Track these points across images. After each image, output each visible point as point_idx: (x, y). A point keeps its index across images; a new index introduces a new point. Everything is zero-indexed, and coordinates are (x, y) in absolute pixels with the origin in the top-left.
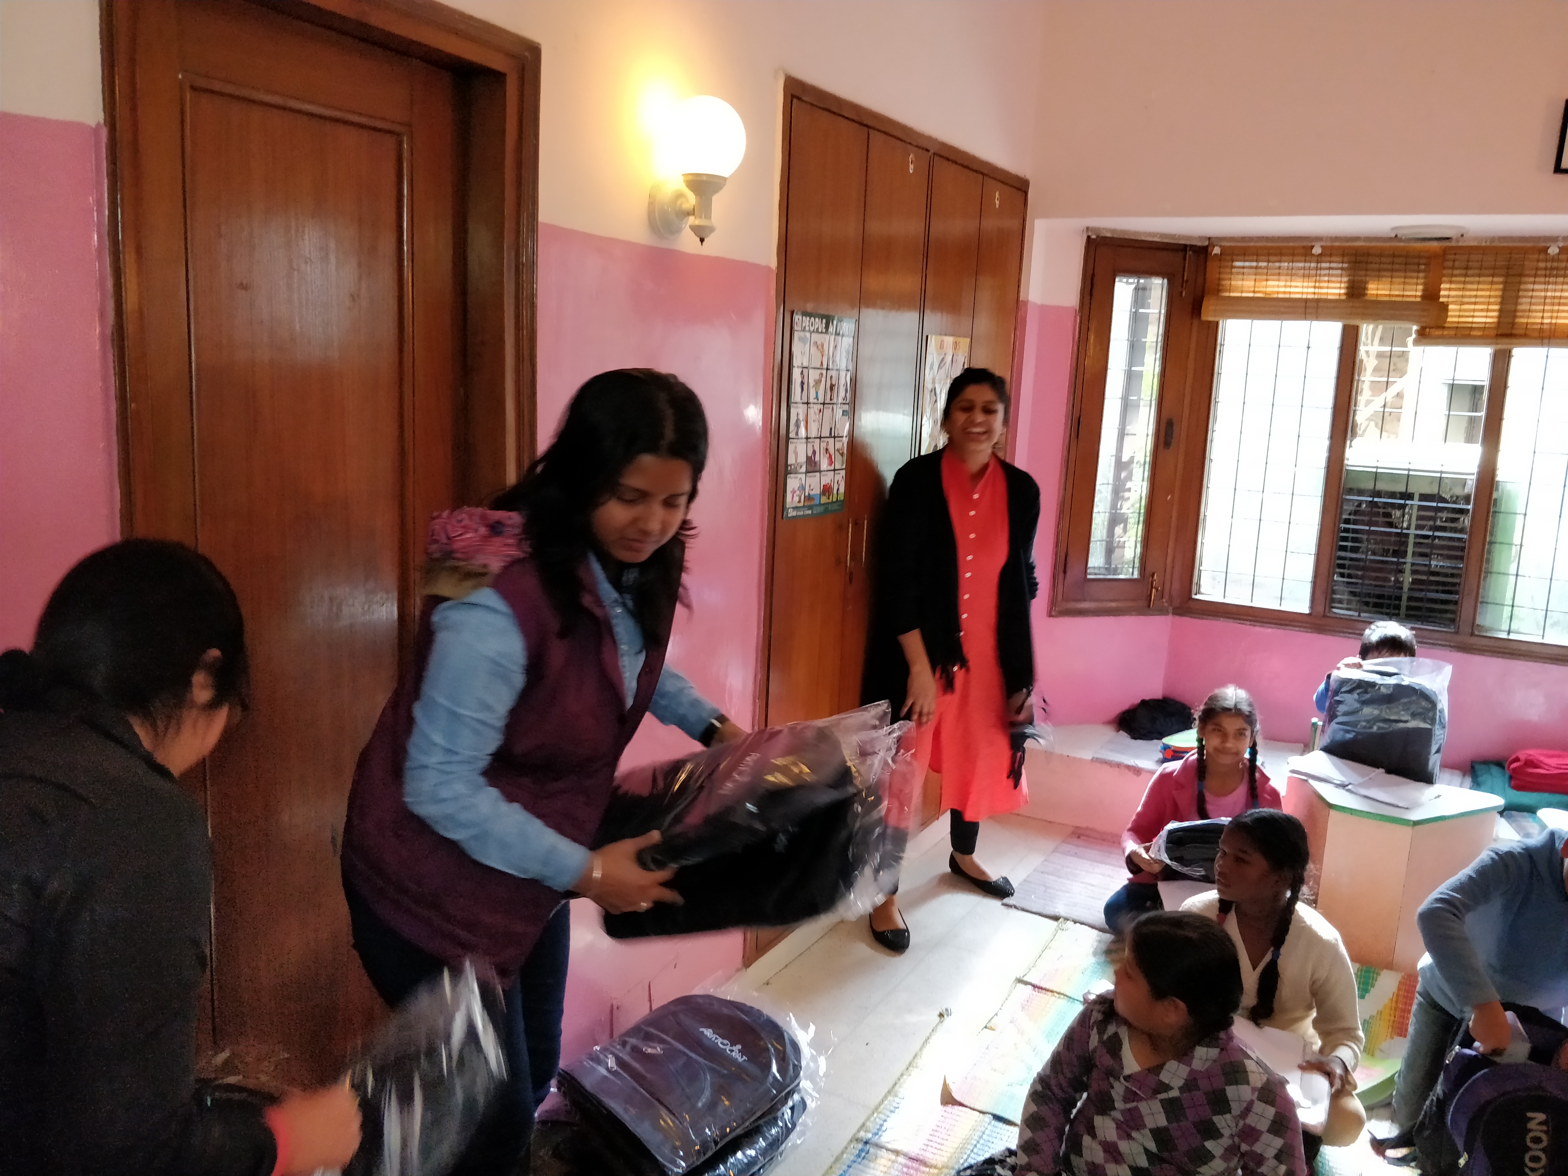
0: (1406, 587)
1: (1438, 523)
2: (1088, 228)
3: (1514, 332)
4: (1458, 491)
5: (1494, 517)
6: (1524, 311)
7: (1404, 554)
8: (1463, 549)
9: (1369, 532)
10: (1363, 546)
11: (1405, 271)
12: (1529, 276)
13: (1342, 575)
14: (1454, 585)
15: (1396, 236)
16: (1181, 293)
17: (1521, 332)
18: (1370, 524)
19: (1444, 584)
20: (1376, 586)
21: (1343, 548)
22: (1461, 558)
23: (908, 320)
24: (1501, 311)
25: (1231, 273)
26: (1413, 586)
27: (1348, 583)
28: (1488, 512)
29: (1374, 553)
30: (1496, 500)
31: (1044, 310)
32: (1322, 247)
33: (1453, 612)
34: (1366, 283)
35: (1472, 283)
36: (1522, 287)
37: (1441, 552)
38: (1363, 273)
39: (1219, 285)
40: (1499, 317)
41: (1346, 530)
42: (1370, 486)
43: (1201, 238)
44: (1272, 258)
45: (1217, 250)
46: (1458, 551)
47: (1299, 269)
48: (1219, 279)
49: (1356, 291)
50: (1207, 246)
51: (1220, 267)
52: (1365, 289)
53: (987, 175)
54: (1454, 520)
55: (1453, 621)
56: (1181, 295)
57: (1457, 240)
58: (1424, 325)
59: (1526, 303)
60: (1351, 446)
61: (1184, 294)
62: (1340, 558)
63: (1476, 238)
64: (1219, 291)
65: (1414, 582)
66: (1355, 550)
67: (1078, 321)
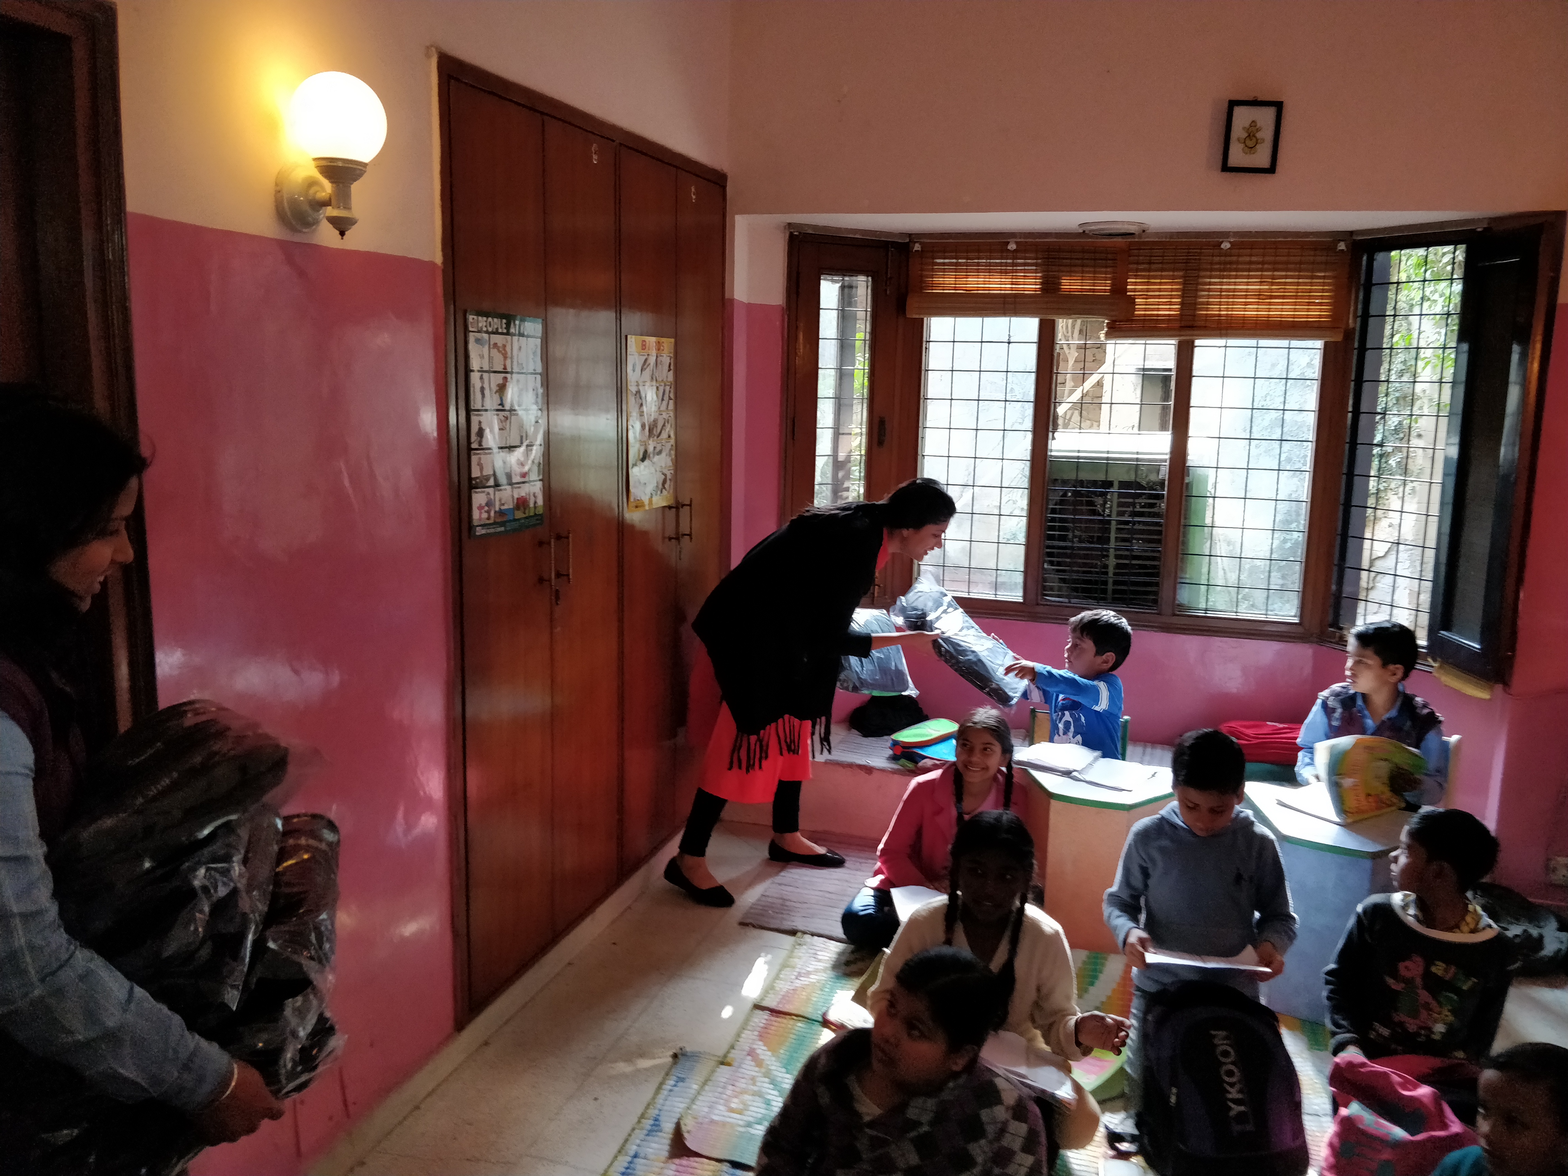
0: (1111, 570)
1: (1138, 509)
2: (789, 224)
3: (1196, 324)
4: (1153, 477)
5: (1186, 501)
6: (1203, 303)
7: (1107, 541)
8: (1160, 533)
9: (1074, 521)
10: (1070, 535)
11: (1094, 266)
12: (1206, 270)
13: (1051, 563)
14: (1154, 567)
15: (1084, 231)
16: (886, 290)
17: (1202, 323)
18: (1075, 512)
19: (1145, 567)
20: (1084, 572)
21: (1051, 538)
22: (1159, 541)
23: (604, 319)
24: (1182, 304)
25: (933, 270)
26: (1117, 571)
27: (1058, 571)
28: (1181, 496)
29: (1080, 541)
30: (1187, 484)
31: (750, 307)
32: (1017, 243)
33: (1156, 593)
34: (1059, 278)
35: (1155, 277)
36: (1201, 280)
37: (1142, 536)
38: (1056, 268)
39: (922, 282)
40: (1181, 309)
41: (1053, 520)
42: (1072, 476)
43: (902, 235)
44: (970, 255)
45: (917, 247)
46: (1156, 536)
47: (997, 264)
48: (922, 276)
49: (1050, 286)
50: (908, 243)
51: (922, 264)
52: (1060, 284)
53: (680, 168)
54: (1152, 505)
55: (1155, 602)
56: (886, 293)
57: (1140, 236)
58: (1114, 318)
59: (1204, 296)
60: (1053, 438)
61: (888, 292)
62: (1048, 547)
63: (1157, 234)
64: (922, 288)
65: (1118, 566)
66: (1063, 538)
67: (786, 320)
